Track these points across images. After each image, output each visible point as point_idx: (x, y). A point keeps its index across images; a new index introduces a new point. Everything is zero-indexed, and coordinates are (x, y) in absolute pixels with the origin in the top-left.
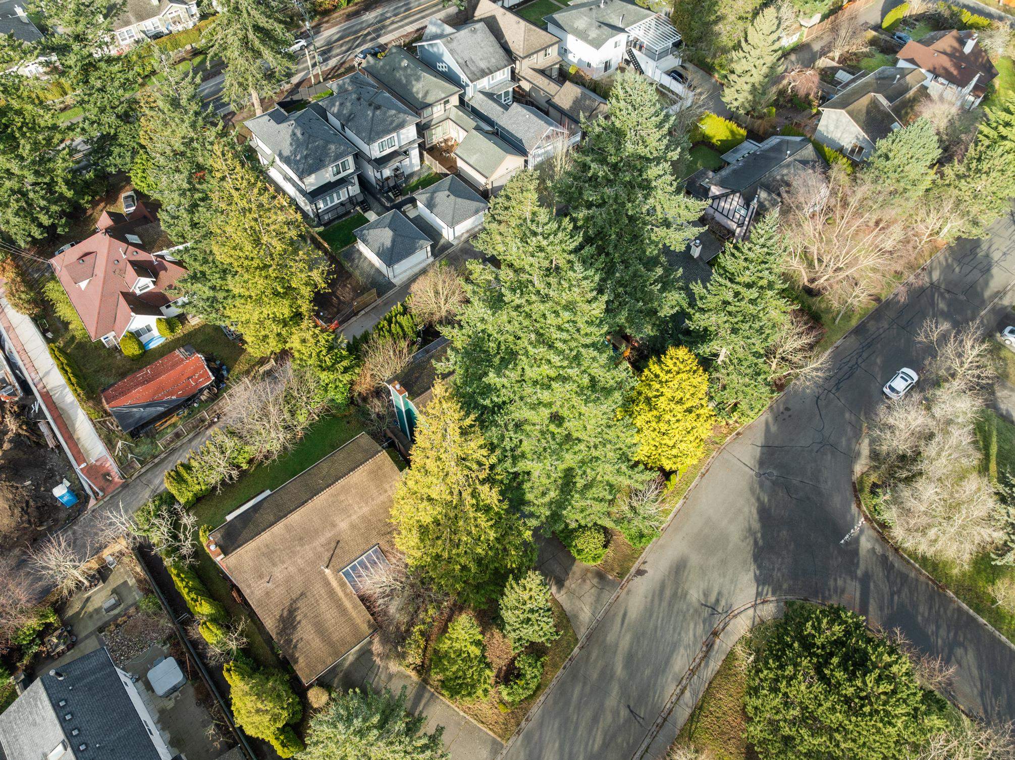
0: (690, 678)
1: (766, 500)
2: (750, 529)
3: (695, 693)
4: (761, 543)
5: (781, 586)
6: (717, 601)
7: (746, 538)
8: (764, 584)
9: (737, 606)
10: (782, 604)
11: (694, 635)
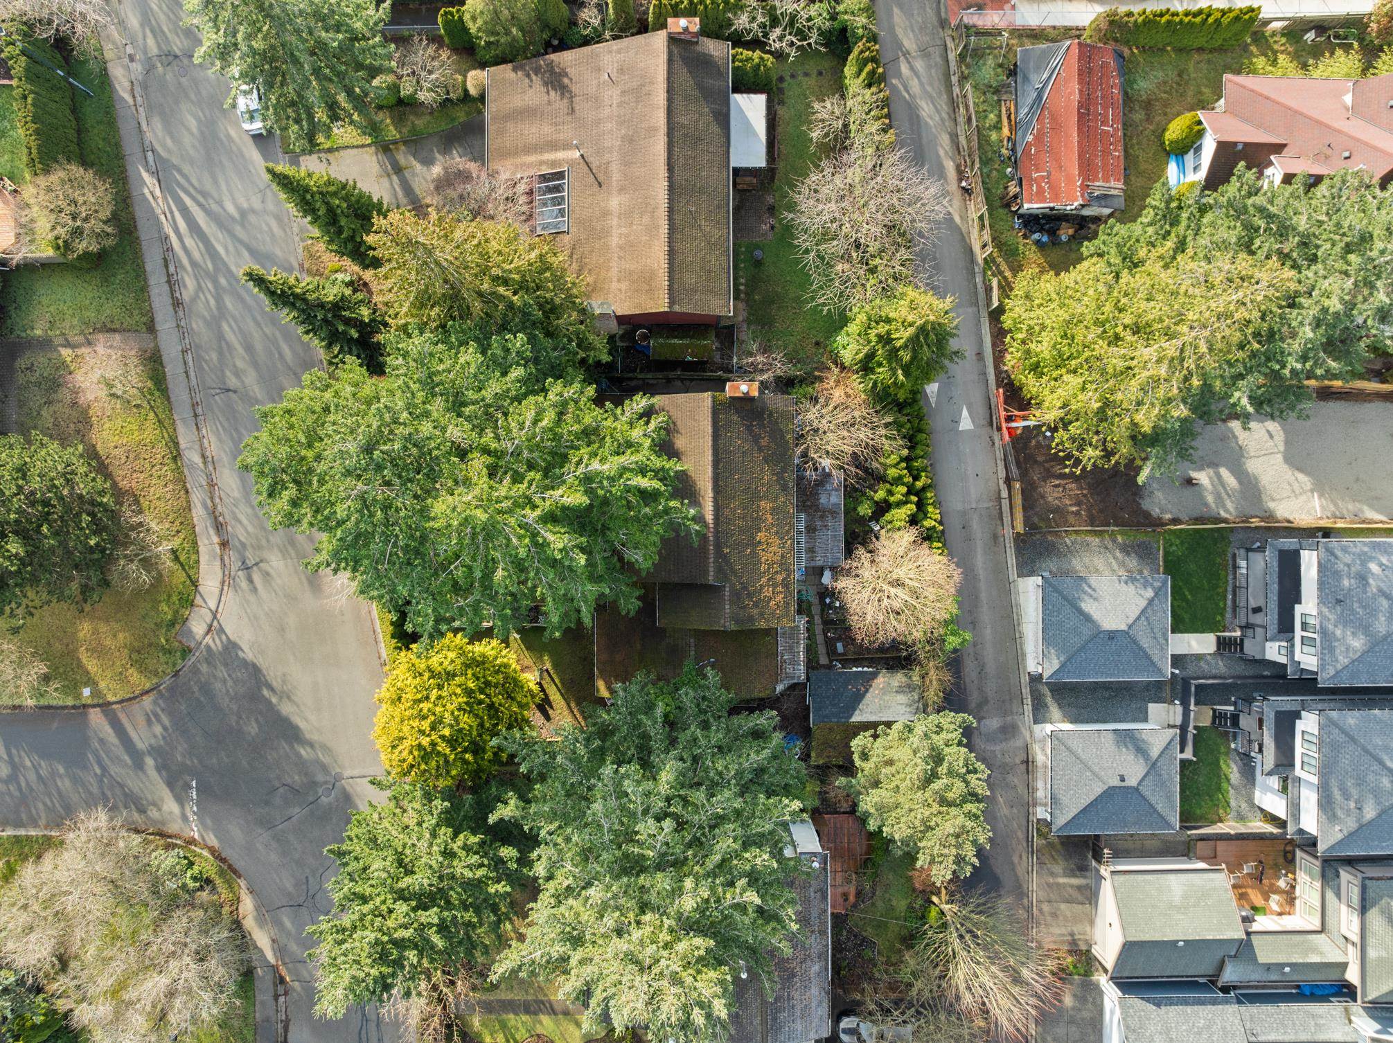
0: (209, 476)
1: (303, 752)
2: (289, 698)
3: (192, 466)
4: (265, 692)
5: (209, 663)
6: (250, 580)
7: (284, 682)
8: (226, 648)
9: (229, 595)
10: (193, 645)
11: (240, 522)
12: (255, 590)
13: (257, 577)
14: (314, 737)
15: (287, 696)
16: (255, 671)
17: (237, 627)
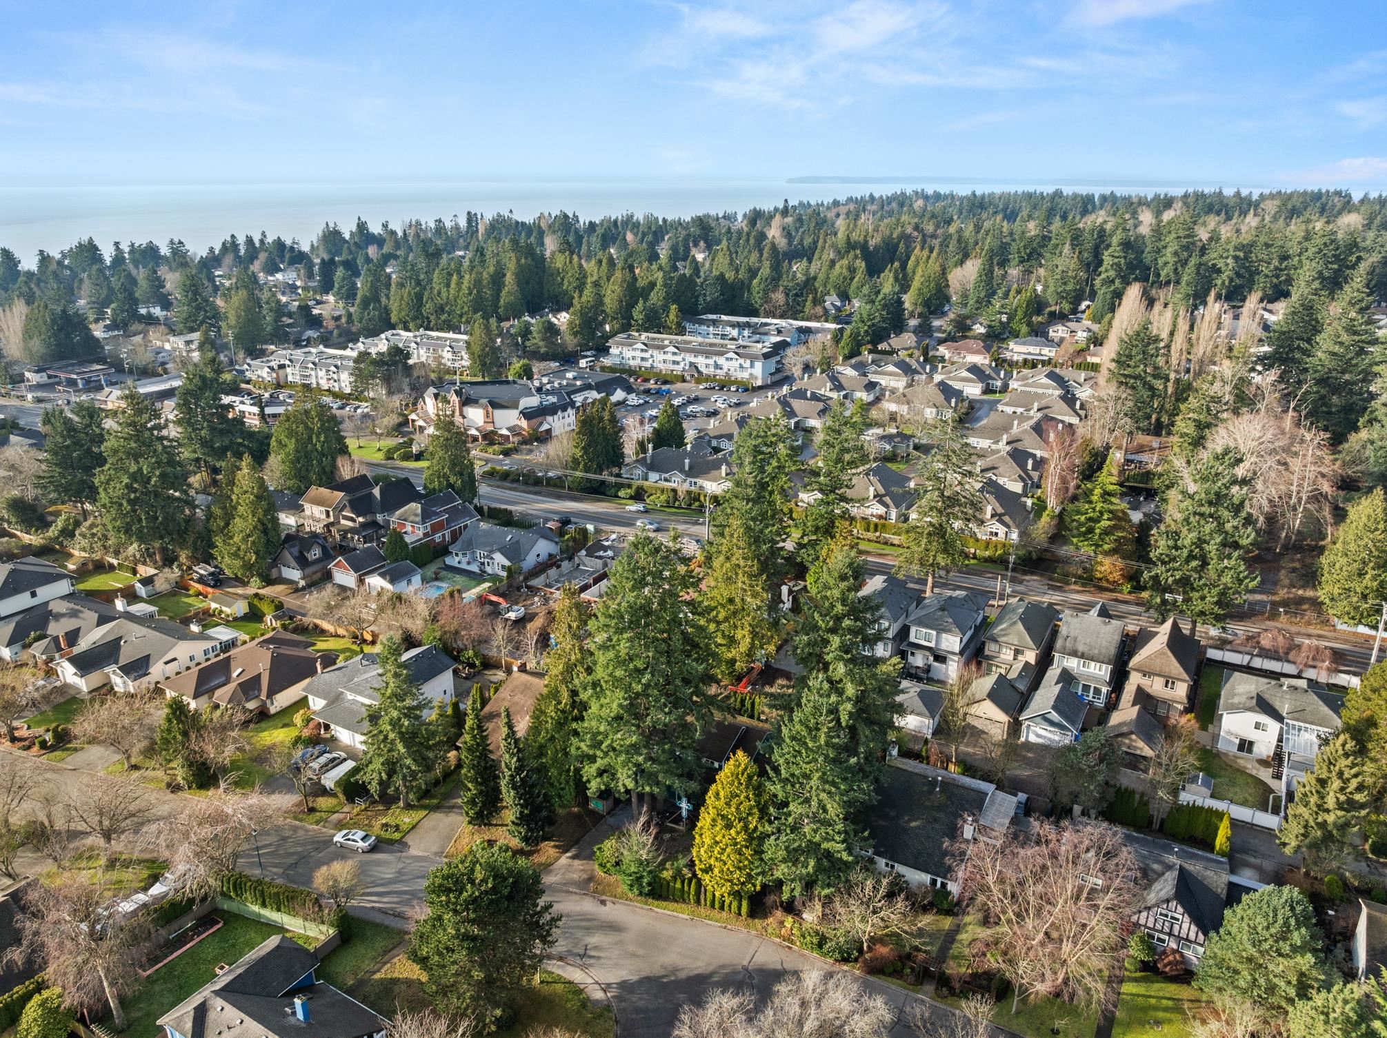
1: (716, 979)
2: (678, 971)
4: (664, 980)
5: (624, 1001)
6: (592, 957)
7: (666, 968)
8: (622, 988)
9: (594, 971)
10: (606, 1003)
12: (599, 958)
13: (592, 953)
14: (711, 969)
15: (675, 970)
16: (647, 980)
17: (614, 976)
